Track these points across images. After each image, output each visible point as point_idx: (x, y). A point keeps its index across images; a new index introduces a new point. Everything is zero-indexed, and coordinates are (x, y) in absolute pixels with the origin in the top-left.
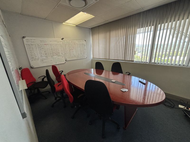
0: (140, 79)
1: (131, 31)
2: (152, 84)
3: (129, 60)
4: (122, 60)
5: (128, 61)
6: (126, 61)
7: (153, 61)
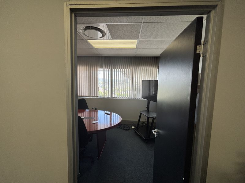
0: (106, 112)
1: (93, 69)
2: (115, 114)
3: (94, 95)
4: (87, 96)
5: (93, 97)
6: (91, 97)
7: (113, 96)
